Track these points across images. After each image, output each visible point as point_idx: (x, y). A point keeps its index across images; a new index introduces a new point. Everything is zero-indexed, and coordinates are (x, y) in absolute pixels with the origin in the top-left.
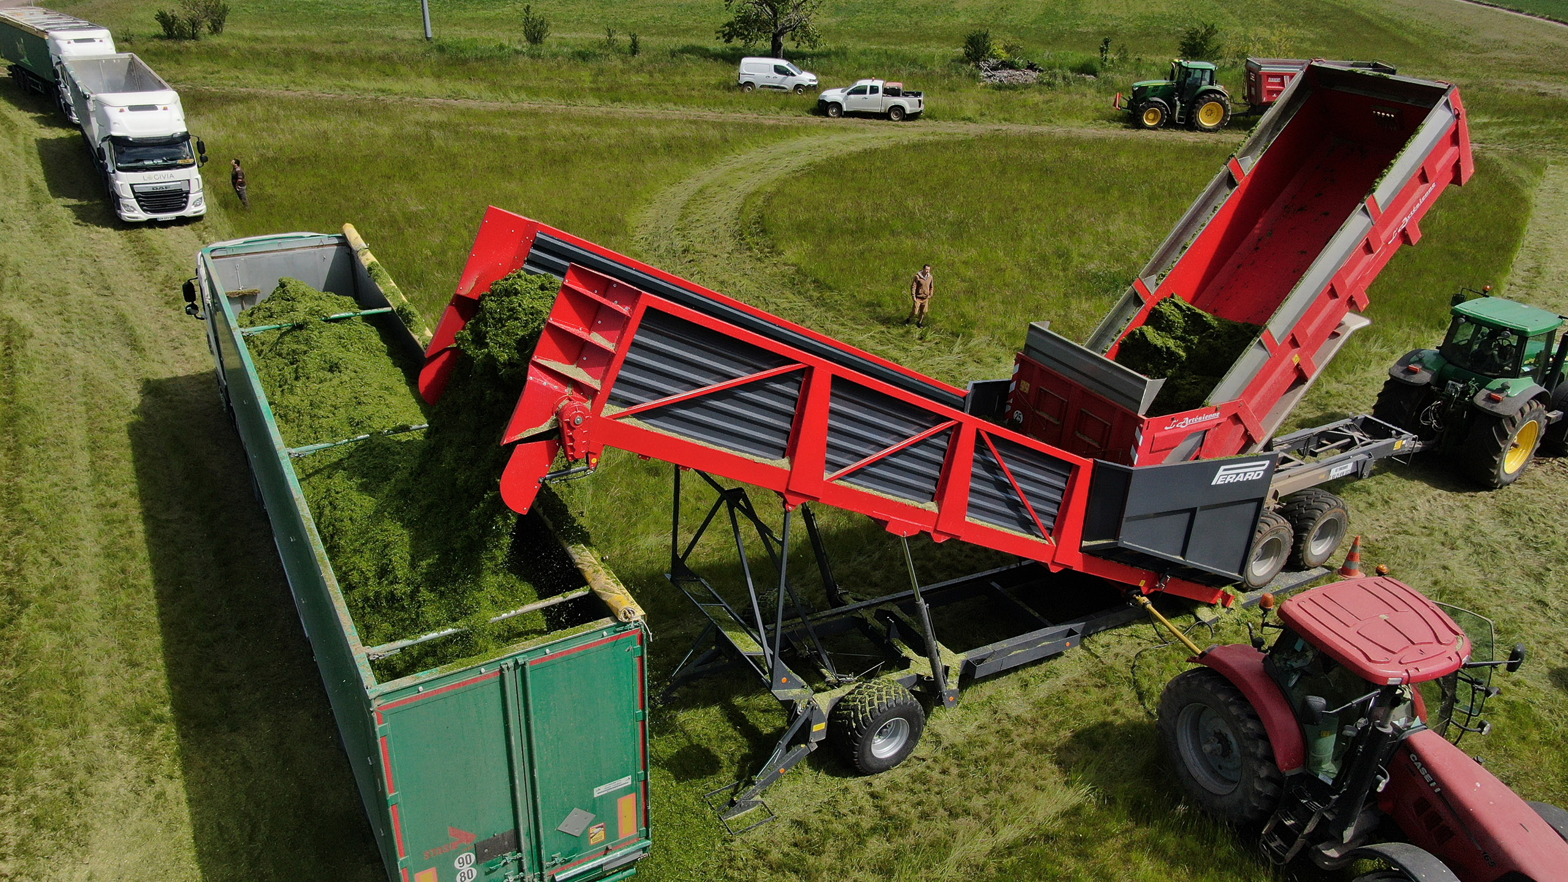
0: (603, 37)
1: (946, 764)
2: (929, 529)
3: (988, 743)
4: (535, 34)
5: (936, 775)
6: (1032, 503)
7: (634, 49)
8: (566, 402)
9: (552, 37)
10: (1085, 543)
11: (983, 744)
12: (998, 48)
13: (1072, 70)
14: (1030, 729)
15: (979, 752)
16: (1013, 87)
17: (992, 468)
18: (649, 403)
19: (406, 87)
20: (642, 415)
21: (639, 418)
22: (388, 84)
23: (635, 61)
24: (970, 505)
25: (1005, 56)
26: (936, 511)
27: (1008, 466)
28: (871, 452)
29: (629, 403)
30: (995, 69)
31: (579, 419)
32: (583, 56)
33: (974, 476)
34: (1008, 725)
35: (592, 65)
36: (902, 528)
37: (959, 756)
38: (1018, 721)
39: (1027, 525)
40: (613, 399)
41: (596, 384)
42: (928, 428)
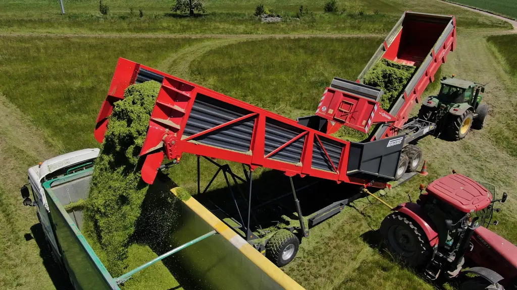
0: (129, 11)
1: (308, 258)
2: (299, 172)
3: (322, 249)
4: (104, 10)
5: (306, 263)
6: (331, 160)
7: (141, 15)
8: (166, 135)
9: (111, 12)
10: (348, 172)
11: (320, 249)
12: (267, 10)
13: (292, 17)
14: (334, 241)
15: (319, 252)
16: (273, 23)
17: (319, 148)
18: (199, 133)
19: (58, 31)
20: (196, 139)
21: (196, 140)
22: (50, 30)
23: (142, 19)
24: (313, 162)
25: (269, 13)
26: (302, 166)
27: (324, 147)
28: (279, 146)
29: (192, 134)
30: (266, 17)
31: (173, 142)
32: (123, 18)
33: (314, 151)
34: (326, 241)
35: (127, 20)
36: (290, 174)
37: (313, 255)
38: (330, 239)
39: (330, 168)
40: (186, 133)
41: (178, 127)
42: (298, 135)
